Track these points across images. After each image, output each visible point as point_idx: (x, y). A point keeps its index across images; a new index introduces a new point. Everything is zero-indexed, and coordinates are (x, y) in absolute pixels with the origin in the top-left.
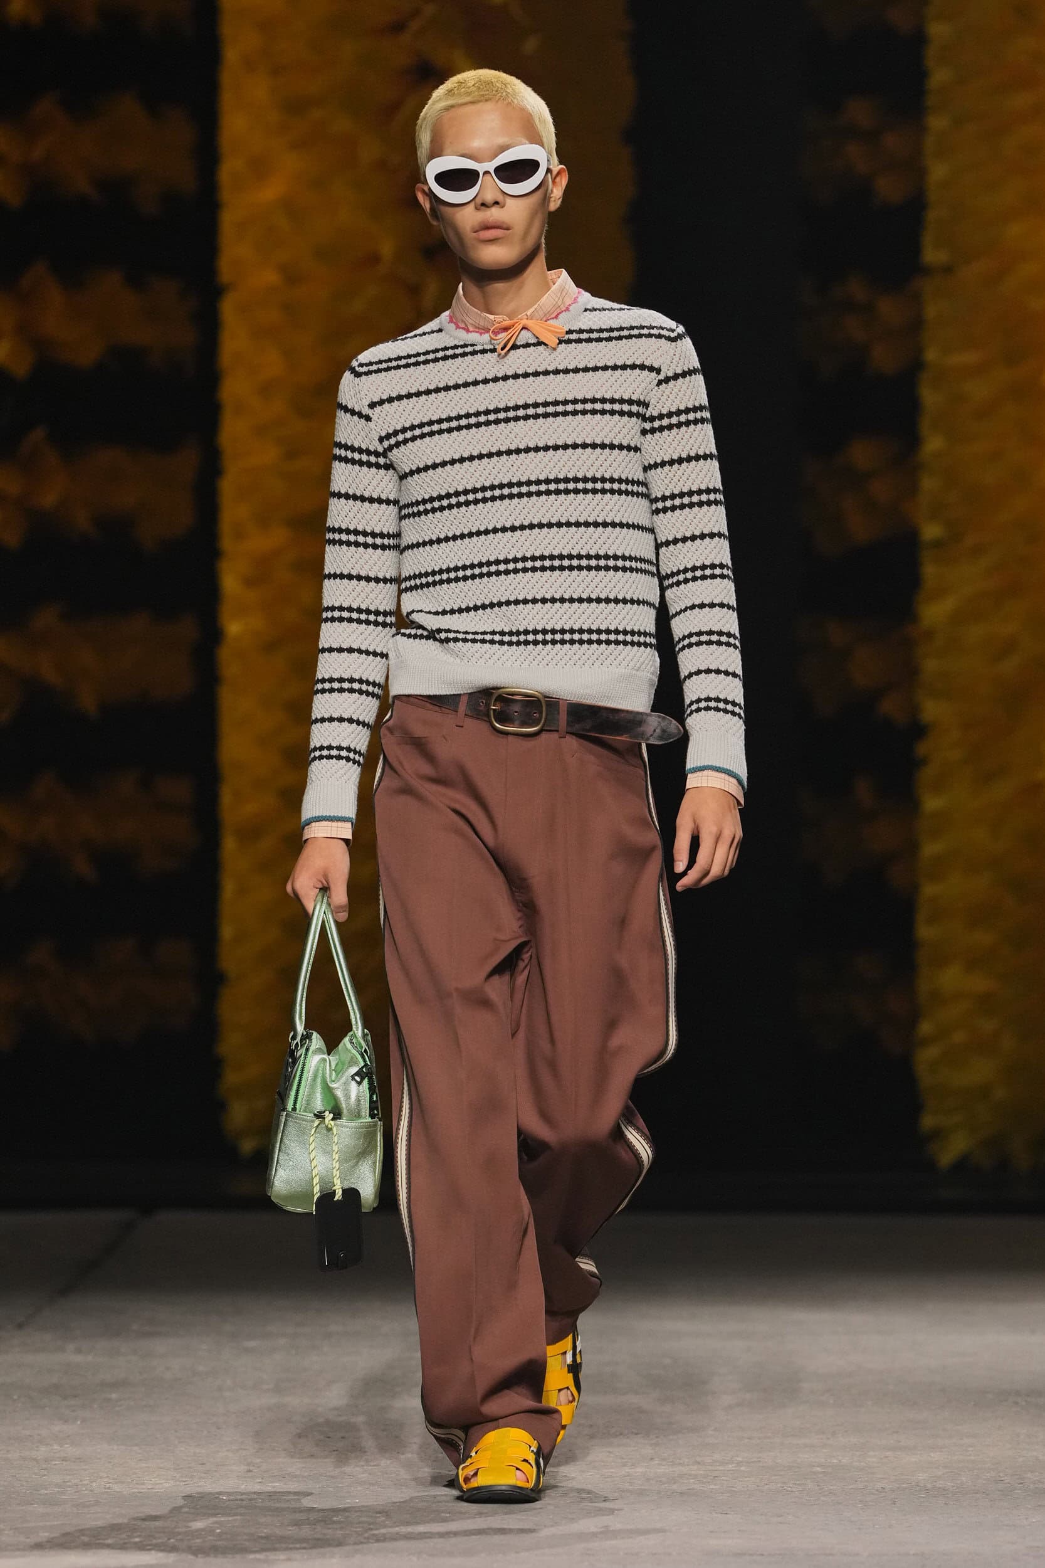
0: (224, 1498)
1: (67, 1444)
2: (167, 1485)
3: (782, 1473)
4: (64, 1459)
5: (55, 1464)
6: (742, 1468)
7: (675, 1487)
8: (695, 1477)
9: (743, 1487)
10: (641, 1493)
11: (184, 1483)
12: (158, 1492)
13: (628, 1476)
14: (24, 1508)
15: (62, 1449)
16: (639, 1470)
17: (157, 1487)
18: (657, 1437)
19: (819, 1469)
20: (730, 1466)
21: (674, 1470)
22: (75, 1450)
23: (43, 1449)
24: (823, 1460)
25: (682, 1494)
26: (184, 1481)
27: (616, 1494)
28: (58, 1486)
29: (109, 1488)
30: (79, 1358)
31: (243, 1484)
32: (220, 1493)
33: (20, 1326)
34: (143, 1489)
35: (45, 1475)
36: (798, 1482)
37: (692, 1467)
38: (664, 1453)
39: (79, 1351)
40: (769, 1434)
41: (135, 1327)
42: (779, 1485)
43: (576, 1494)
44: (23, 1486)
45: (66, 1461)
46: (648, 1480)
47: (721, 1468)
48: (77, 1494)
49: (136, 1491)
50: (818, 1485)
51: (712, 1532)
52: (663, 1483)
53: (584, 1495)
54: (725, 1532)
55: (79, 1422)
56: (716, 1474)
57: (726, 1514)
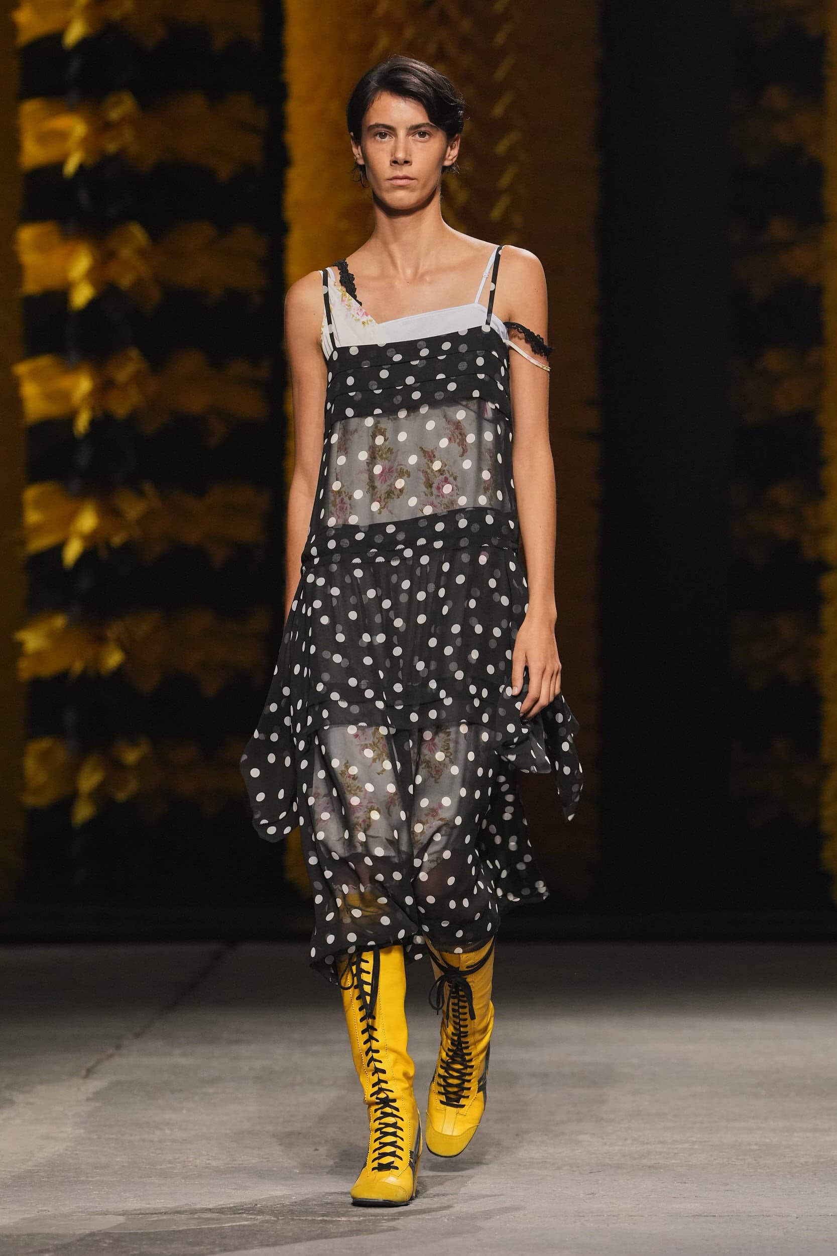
0: (298, 1171)
2: (253, 1161)
3: (727, 1150)
4: (174, 1141)
5: (167, 1145)
6: (696, 1147)
7: (644, 1161)
8: (660, 1153)
9: (698, 1162)
10: (619, 1167)
15: (172, 1133)
16: (617, 1148)
19: (755, 1147)
20: (687, 1145)
21: (644, 1147)
22: (182, 1134)
23: (158, 1133)
24: (758, 1140)
25: (650, 1167)
27: (600, 1167)
28: (169, 1162)
29: (209, 1164)
30: (183, 1061)
34: (235, 1164)
35: (160, 1154)
36: (740, 1158)
37: (656, 1146)
38: (635, 1135)
40: (716, 1119)
42: (725, 1160)
46: (623, 1156)
47: (680, 1146)
50: (755, 1160)
51: (674, 1197)
52: (635, 1159)
53: (575, 1169)
54: (684, 1198)
55: (185, 1111)
56: (676, 1151)
57: (685, 1183)
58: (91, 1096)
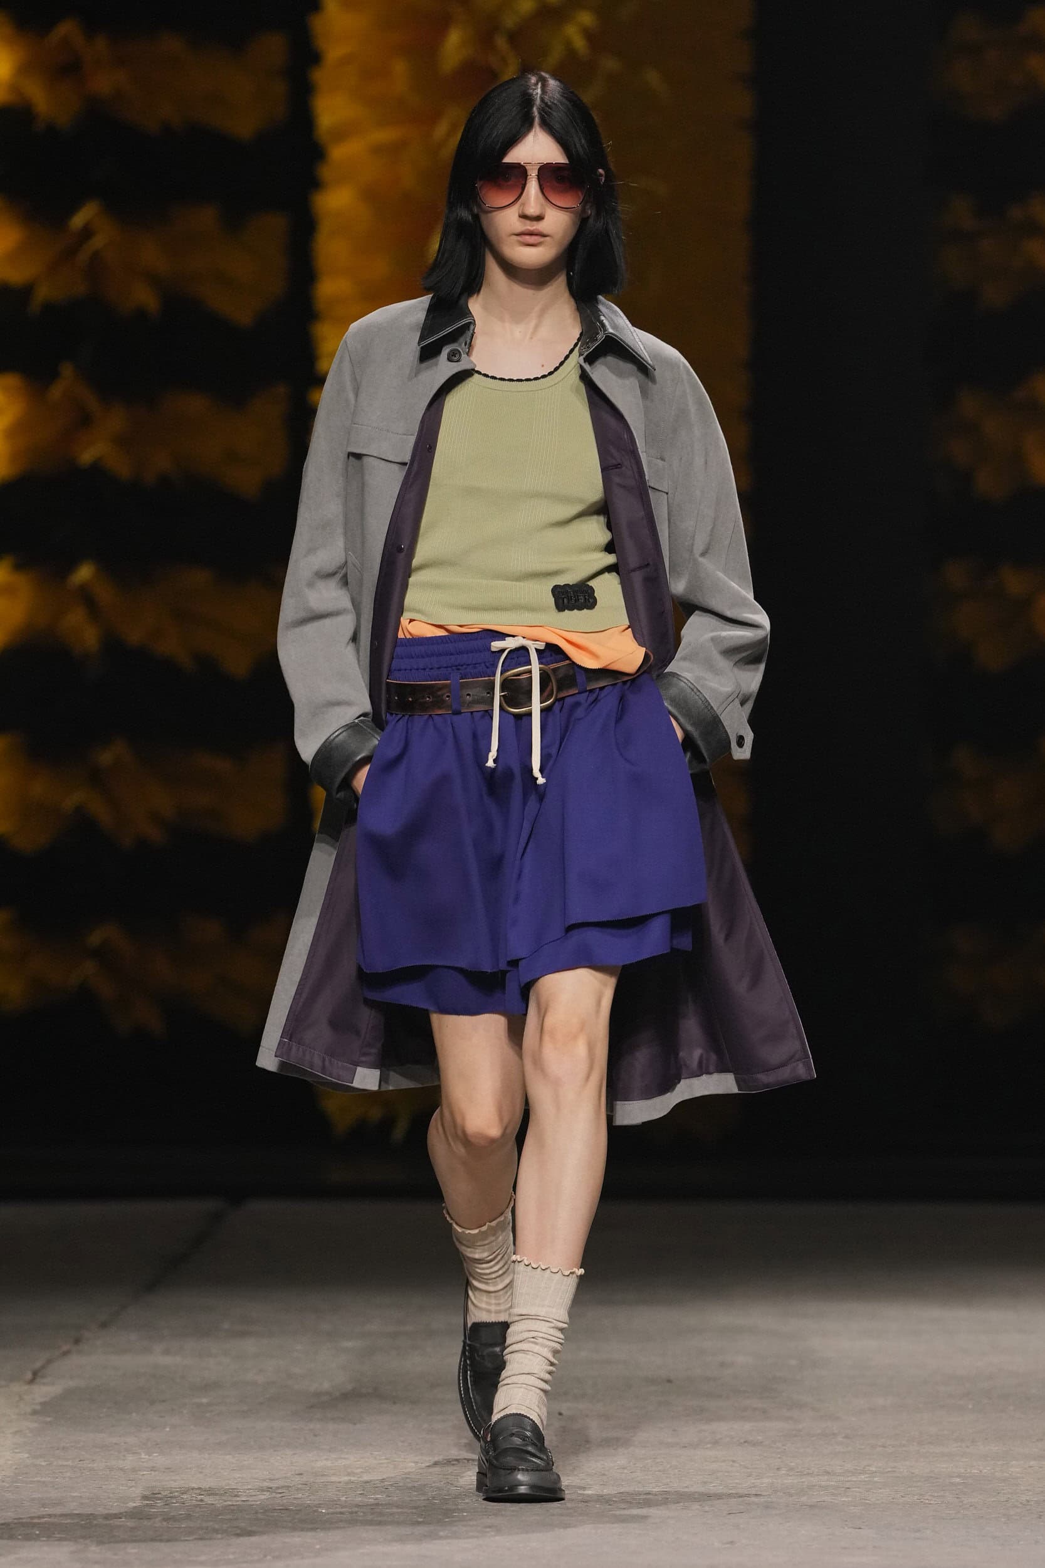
0: (324, 1511)
1: (156, 1453)
2: (263, 1497)
3: (919, 1484)
4: (153, 1469)
5: (144, 1475)
6: (876, 1479)
7: (804, 1499)
8: (826, 1488)
9: (878, 1500)
11: (280, 1495)
12: (253, 1505)
13: (754, 1487)
14: (111, 1522)
15: (151, 1458)
16: (766, 1480)
17: (251, 1499)
18: (783, 1445)
19: (958, 1480)
20: (863, 1477)
21: (803, 1480)
22: (164, 1459)
23: (130, 1458)
24: (962, 1471)
25: (811, 1506)
26: (280, 1493)
27: (742, 1507)
29: (202, 1500)
30: (167, 1360)
31: (343, 1495)
32: (319, 1506)
33: (104, 1325)
34: (238, 1501)
35: (131, 1487)
36: (936, 1494)
37: (820, 1477)
38: (791, 1462)
39: (167, 1352)
40: (904, 1442)
41: (226, 1326)
42: (916, 1497)
43: (698, 1507)
44: (109, 1498)
45: (155, 1471)
46: (775, 1491)
47: (854, 1478)
48: (166, 1507)
49: (230, 1503)
50: (958, 1498)
51: (845, 1548)
52: (791, 1495)
54: (859, 1548)
55: (168, 1429)
56: (848, 1485)
57: (860, 1528)
58: (38, 1407)
